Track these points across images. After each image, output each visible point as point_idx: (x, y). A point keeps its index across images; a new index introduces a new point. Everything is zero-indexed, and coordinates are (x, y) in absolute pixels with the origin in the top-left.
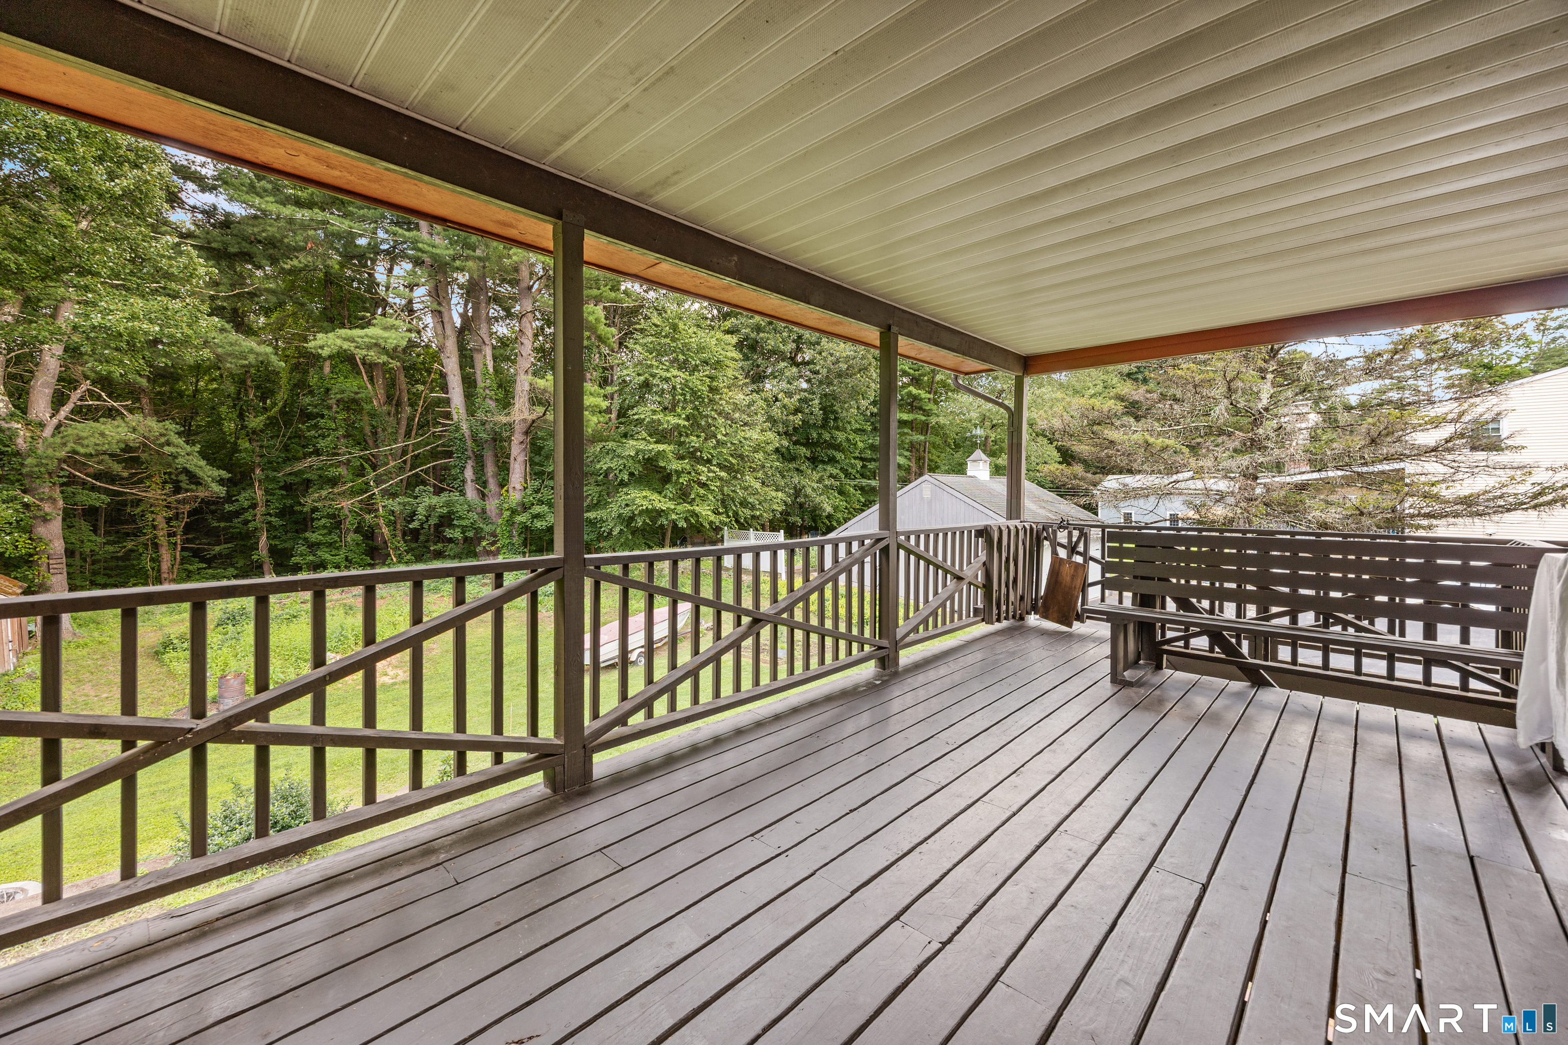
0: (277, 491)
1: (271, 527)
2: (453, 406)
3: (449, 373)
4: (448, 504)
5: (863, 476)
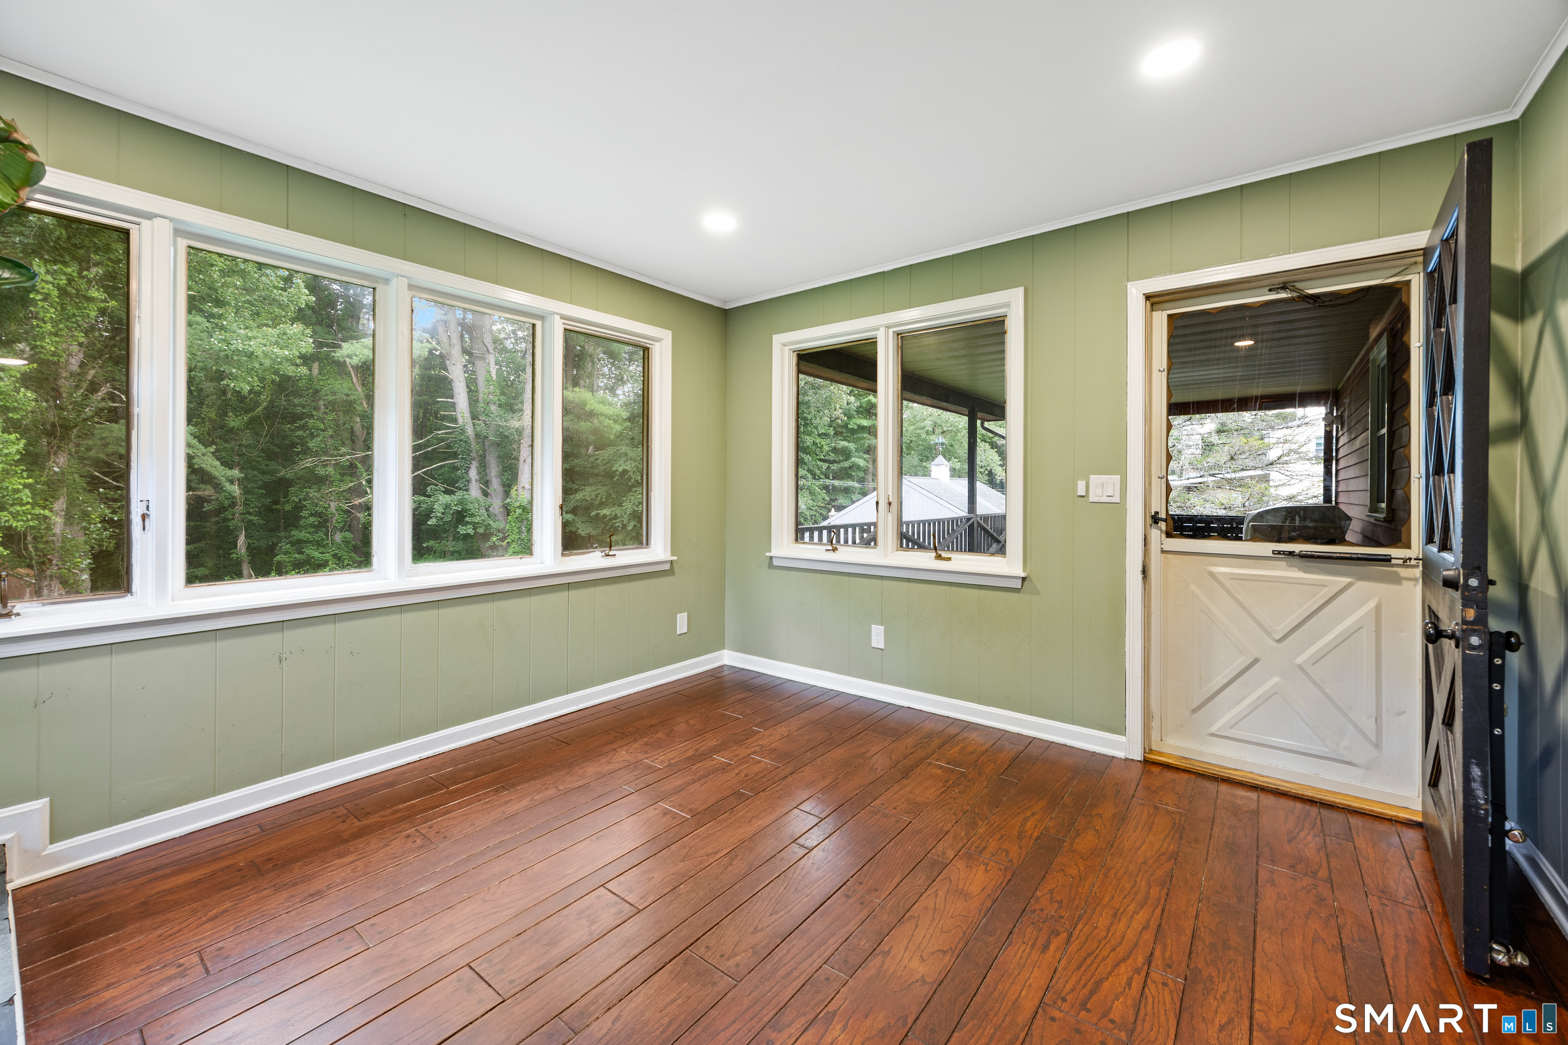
0: (257, 490)
1: (249, 525)
2: (458, 410)
3: (455, 380)
4: (461, 502)
5: (827, 477)
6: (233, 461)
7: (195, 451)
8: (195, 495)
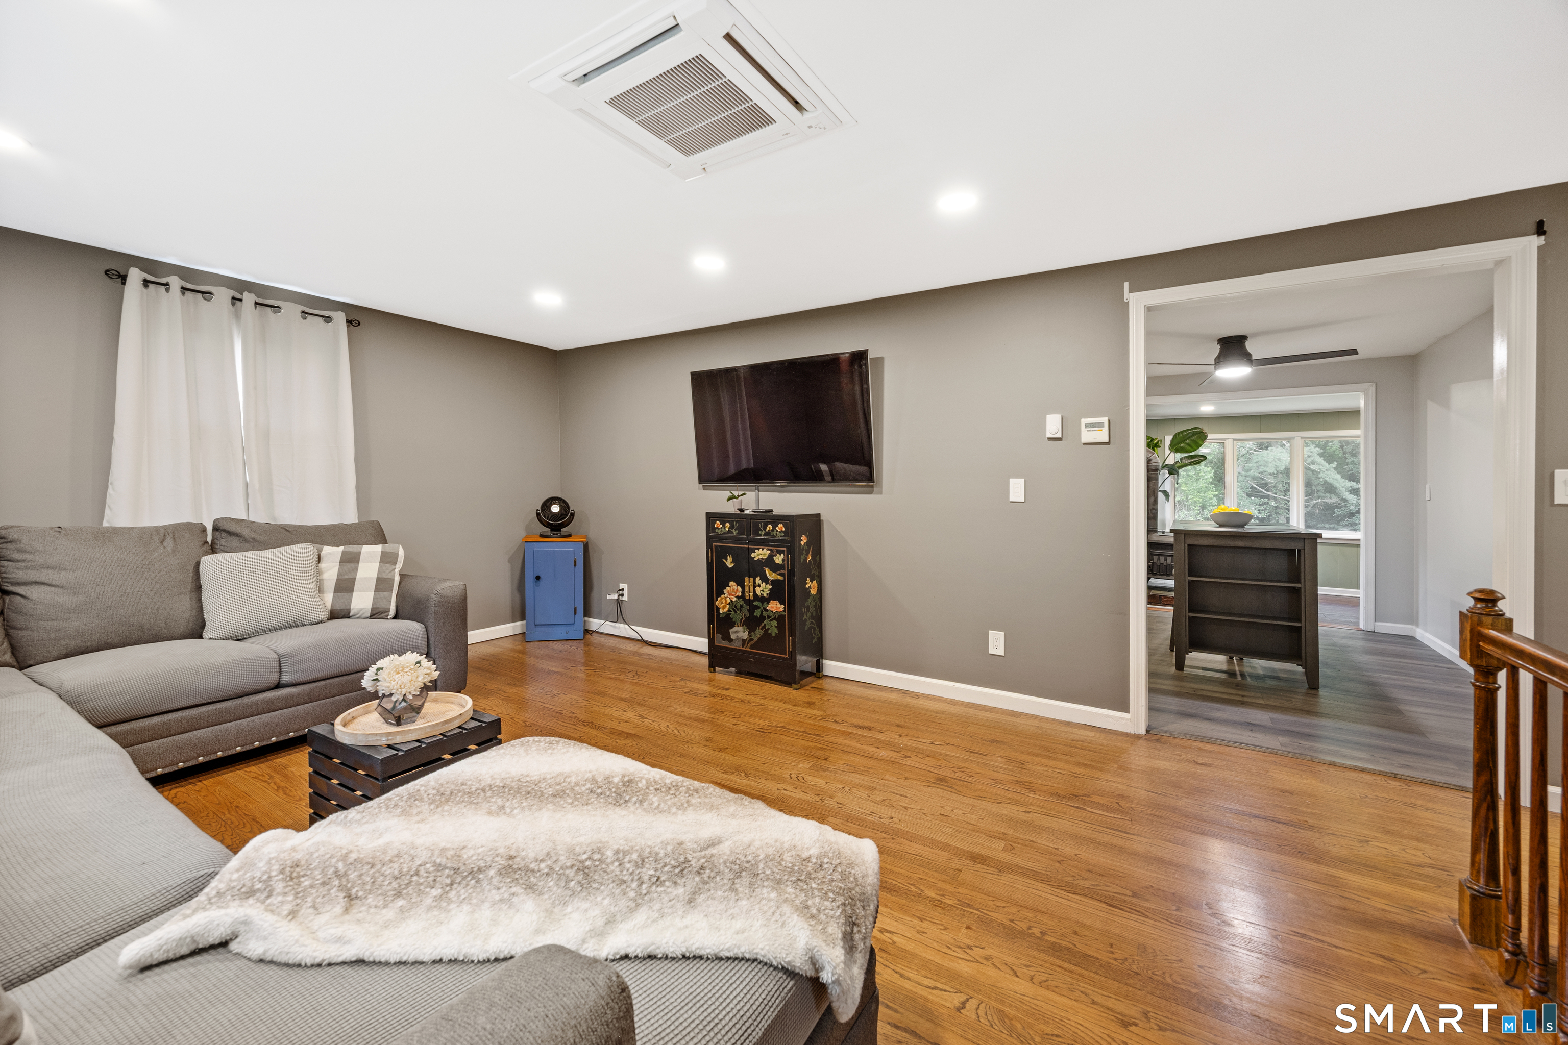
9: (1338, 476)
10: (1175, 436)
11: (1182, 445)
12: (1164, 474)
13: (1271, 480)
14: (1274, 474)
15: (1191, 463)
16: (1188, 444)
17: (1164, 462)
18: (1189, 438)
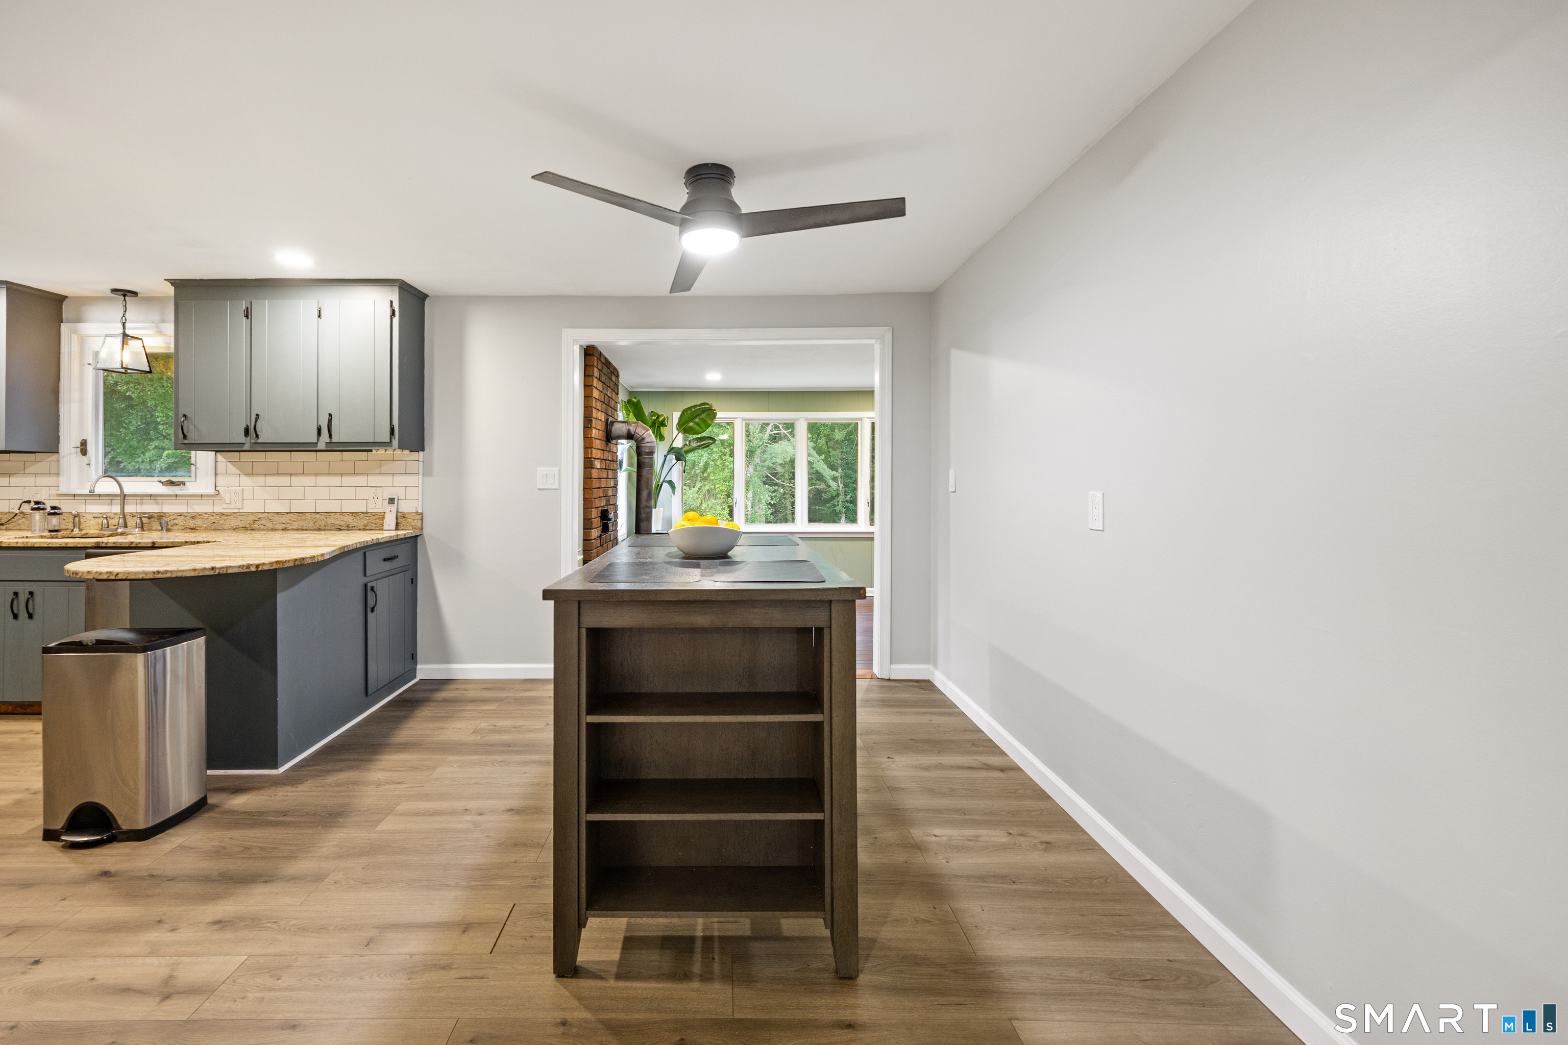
6: (838, 464)
7: (814, 459)
8: (816, 488)
9: (825, 467)
10: (683, 412)
11: (691, 424)
12: (671, 460)
13: (780, 469)
14: (782, 464)
15: (699, 446)
16: (697, 424)
17: (672, 445)
18: (697, 416)
